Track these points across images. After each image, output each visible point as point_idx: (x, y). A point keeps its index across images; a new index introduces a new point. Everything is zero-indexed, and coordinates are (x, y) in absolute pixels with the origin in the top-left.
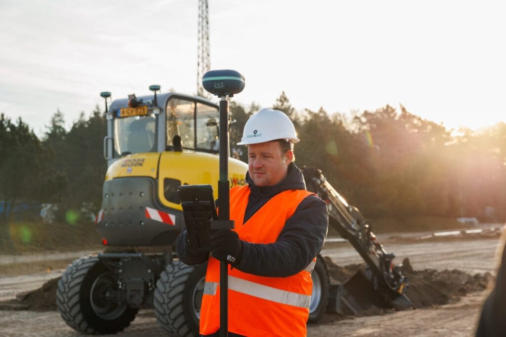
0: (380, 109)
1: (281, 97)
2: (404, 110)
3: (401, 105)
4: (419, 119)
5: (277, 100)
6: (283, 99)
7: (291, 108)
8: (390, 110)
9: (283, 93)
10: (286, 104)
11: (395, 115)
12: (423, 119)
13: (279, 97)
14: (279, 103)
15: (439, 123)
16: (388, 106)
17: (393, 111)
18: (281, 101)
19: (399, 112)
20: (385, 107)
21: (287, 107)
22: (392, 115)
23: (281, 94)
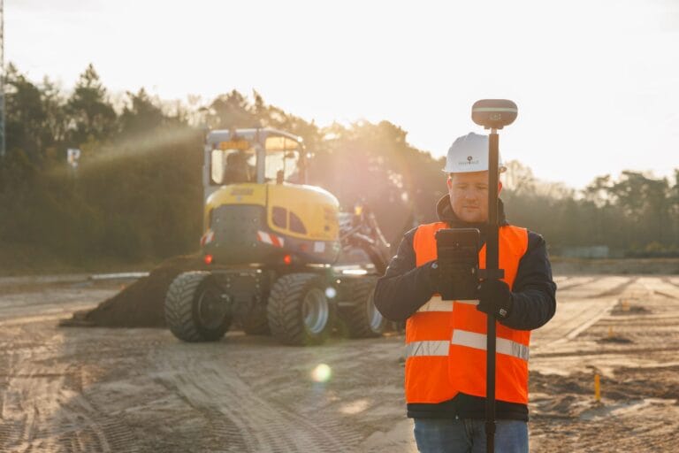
0: (223, 95)
1: (87, 72)
2: (258, 99)
3: (255, 92)
4: (282, 114)
5: (82, 76)
6: (90, 75)
7: (102, 88)
8: (237, 98)
9: (91, 66)
10: (94, 84)
11: (245, 105)
12: (287, 113)
13: (84, 72)
14: (85, 82)
15: (309, 121)
16: (234, 92)
17: (242, 99)
18: (87, 77)
19: (252, 102)
20: (231, 94)
21: (96, 87)
22: (241, 105)
23: (87, 67)
